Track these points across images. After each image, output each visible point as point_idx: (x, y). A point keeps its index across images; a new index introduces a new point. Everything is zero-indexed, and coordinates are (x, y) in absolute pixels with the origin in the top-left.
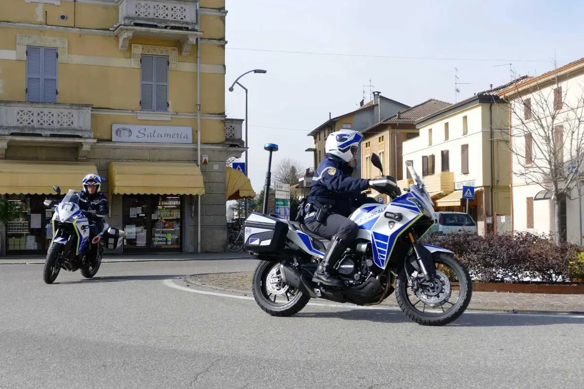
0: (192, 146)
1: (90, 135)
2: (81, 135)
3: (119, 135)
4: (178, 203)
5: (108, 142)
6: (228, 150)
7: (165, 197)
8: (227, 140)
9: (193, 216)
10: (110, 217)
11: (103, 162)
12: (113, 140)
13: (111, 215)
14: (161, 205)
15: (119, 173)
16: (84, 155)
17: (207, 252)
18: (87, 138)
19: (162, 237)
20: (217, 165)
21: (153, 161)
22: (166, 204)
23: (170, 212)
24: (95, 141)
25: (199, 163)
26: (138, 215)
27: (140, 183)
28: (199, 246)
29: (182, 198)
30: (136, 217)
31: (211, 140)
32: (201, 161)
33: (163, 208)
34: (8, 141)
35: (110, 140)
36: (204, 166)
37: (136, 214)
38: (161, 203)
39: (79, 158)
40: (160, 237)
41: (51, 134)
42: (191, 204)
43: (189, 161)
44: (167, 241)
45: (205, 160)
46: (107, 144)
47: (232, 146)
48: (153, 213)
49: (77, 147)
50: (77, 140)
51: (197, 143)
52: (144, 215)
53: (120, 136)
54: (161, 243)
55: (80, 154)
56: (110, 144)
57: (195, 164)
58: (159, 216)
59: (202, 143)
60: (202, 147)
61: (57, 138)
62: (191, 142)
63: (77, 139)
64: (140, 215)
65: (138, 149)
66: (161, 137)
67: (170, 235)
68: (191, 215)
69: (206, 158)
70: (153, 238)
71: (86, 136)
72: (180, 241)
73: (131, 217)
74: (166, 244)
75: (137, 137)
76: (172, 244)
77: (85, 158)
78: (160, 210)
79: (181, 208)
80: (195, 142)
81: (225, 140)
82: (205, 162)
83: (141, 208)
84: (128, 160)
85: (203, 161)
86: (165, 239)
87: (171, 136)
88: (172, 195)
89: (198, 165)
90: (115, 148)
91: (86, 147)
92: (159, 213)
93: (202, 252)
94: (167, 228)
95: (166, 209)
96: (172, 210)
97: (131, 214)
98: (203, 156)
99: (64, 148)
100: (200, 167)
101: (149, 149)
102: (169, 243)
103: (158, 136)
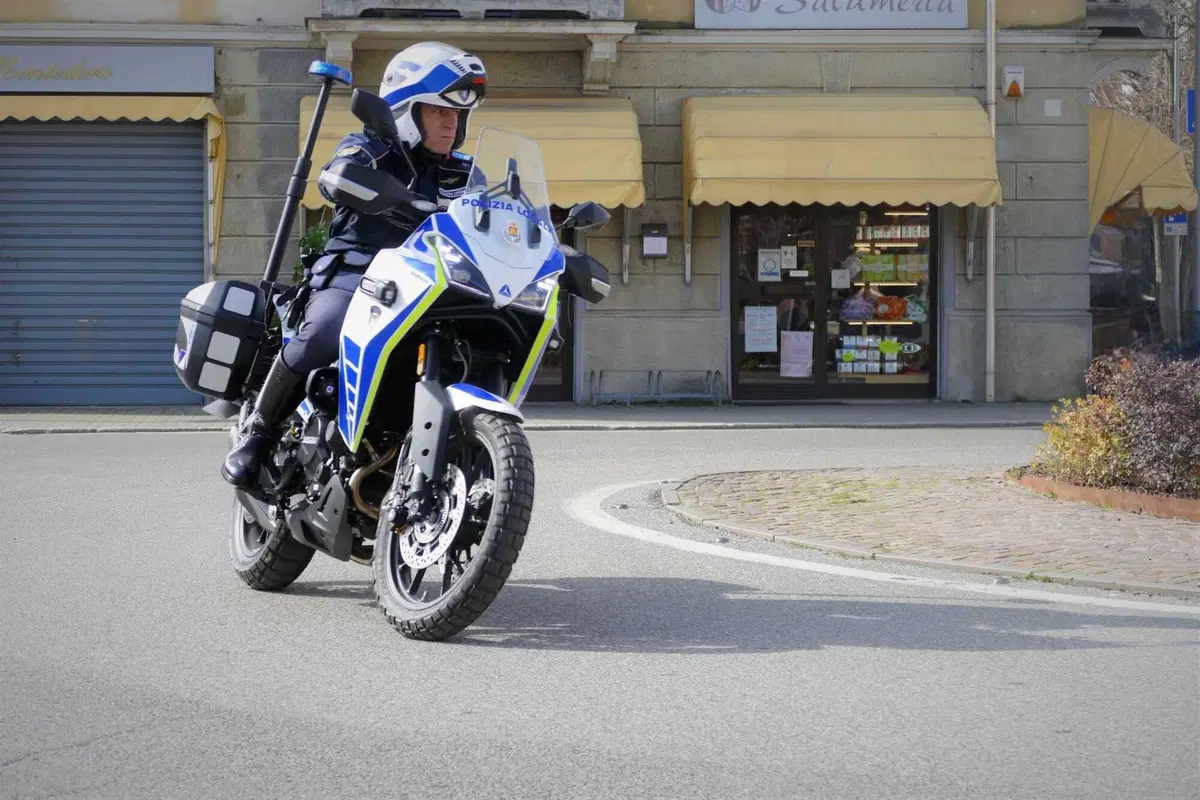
0: (967, 38)
1: (615, 8)
2: (584, 12)
3: (717, 6)
4: (922, 232)
5: (680, 31)
6: (1094, 47)
7: (878, 215)
8: (1090, 13)
9: (970, 276)
10: (688, 278)
11: (665, 100)
12: (697, 26)
13: (692, 274)
14: (864, 241)
15: (710, 136)
16: (599, 76)
17: (1019, 399)
18: (603, 20)
19: (868, 348)
20: (1058, 103)
21: (833, 90)
22: (879, 234)
23: (896, 262)
24: (630, 29)
25: (992, 95)
26: (785, 273)
27: (779, 168)
28: (991, 380)
29: (934, 215)
30: (778, 279)
31: (1035, 16)
32: (999, 88)
33: (873, 248)
34: (355, 37)
35: (691, 26)
36: (1010, 105)
37: (778, 270)
38: (864, 235)
39: (585, 87)
40: (857, 348)
41: (488, 11)
42: (963, 237)
43: (957, 90)
44: (882, 360)
45: (1015, 86)
46: (678, 38)
47: (1108, 32)
48: (838, 266)
49: (576, 52)
50: (571, 28)
51: (984, 29)
52: (805, 274)
53: (721, 11)
54: (862, 367)
55: (588, 74)
56: (690, 38)
57: (974, 101)
58: (859, 276)
59: (1005, 27)
60: (1002, 40)
61: (507, 23)
62: (964, 23)
63: (570, 22)
64: (792, 274)
65: (782, 50)
66: (861, 9)
67: (895, 339)
68: (966, 275)
69: (1015, 76)
70: (837, 352)
71: (602, 14)
72: (928, 362)
73: (761, 278)
74: (882, 371)
75: (778, 10)
76: (900, 372)
77: (607, 87)
78: (861, 255)
79: (932, 248)
80: (976, 22)
81: (1083, 13)
82: (1014, 93)
83: (795, 248)
84: (745, 90)
85: (1006, 90)
86: (878, 353)
87: (895, 6)
88: (906, 207)
89: (985, 105)
90: (703, 51)
91: (601, 51)
92: (856, 267)
93: (999, 402)
94: (886, 317)
95: (884, 252)
96: (902, 257)
97: (761, 269)
98: (1007, 69)
99: (534, 55)
100: (993, 109)
101: (819, 51)
102: (893, 367)
103: (848, 8)
